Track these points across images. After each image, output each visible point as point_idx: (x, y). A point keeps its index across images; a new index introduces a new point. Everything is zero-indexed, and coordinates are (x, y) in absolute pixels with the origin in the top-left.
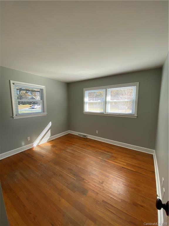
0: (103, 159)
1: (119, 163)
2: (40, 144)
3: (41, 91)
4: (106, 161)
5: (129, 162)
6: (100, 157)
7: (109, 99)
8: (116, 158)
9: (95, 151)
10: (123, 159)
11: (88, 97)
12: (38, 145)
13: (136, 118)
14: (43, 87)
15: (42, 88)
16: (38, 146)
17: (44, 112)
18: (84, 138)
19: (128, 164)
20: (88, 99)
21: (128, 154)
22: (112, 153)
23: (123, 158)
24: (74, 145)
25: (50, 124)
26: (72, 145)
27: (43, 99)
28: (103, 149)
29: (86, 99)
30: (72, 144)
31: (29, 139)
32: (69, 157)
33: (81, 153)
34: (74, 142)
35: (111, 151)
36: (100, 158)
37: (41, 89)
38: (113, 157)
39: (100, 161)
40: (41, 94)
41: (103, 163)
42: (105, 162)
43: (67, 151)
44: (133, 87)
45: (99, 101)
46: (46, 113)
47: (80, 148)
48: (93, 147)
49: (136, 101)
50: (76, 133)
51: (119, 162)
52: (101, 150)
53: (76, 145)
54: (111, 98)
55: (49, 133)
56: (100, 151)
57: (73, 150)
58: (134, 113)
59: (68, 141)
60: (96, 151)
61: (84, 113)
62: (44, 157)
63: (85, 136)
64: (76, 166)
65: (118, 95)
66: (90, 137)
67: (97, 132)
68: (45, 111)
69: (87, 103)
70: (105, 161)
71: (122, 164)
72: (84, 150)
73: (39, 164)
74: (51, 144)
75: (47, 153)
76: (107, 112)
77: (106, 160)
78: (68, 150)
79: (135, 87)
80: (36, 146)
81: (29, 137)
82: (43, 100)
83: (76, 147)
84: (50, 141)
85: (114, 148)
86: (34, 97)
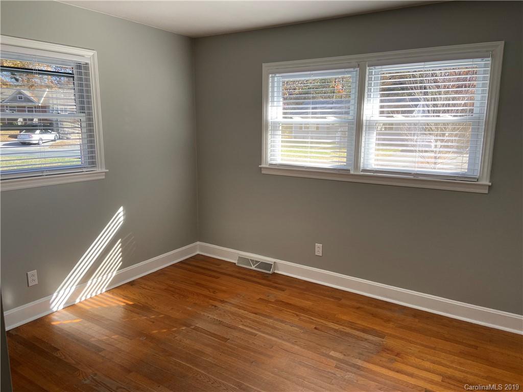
0: (346, 358)
1: (411, 375)
2: (78, 301)
3: (80, 73)
4: (359, 368)
5: (450, 372)
6: (335, 350)
7: (372, 109)
8: (398, 355)
9: (313, 326)
10: (428, 360)
11: (281, 104)
12: (73, 305)
13: (486, 192)
14: (87, 56)
15: (82, 61)
16: (71, 306)
17: (93, 164)
18: (264, 276)
19: (449, 378)
20: (280, 110)
21: (446, 339)
22: (382, 336)
23: (429, 357)
24: (222, 302)
25: (119, 217)
26: (216, 303)
27: (90, 108)
28: (345, 318)
29: (274, 112)
30: (215, 299)
31: (33, 276)
32: (208, 350)
33: (256, 335)
34: (224, 292)
35: (377, 328)
36: (332, 353)
37: (79, 66)
38: (386, 349)
39: (336, 367)
40: (81, 85)
41: (349, 376)
42: (355, 370)
43: (196, 329)
44: (478, 62)
45: (331, 119)
46: (101, 169)
47: (252, 316)
48: (303, 310)
49: (487, 123)
50: (230, 255)
51: (410, 369)
52: (338, 322)
53: (233, 301)
54: (382, 107)
55: (116, 255)
56: (331, 325)
57: (221, 323)
58: (477, 174)
59: (197, 284)
60: (315, 328)
61: (264, 172)
62: (102, 354)
63: (268, 266)
64: (240, 386)
65: (407, 89)
66: (287, 268)
67: (319, 249)
68: (98, 160)
69: (276, 125)
70: (354, 366)
71: (425, 379)
72: (269, 321)
73: (87, 382)
74: (125, 297)
75: (115, 337)
76: (362, 166)
77: (360, 363)
78: (200, 325)
79: (488, 61)
80: (61, 307)
81: (35, 272)
82: (90, 114)
83: (234, 309)
84: (119, 288)
85: (389, 314)
86: (27, 93)
